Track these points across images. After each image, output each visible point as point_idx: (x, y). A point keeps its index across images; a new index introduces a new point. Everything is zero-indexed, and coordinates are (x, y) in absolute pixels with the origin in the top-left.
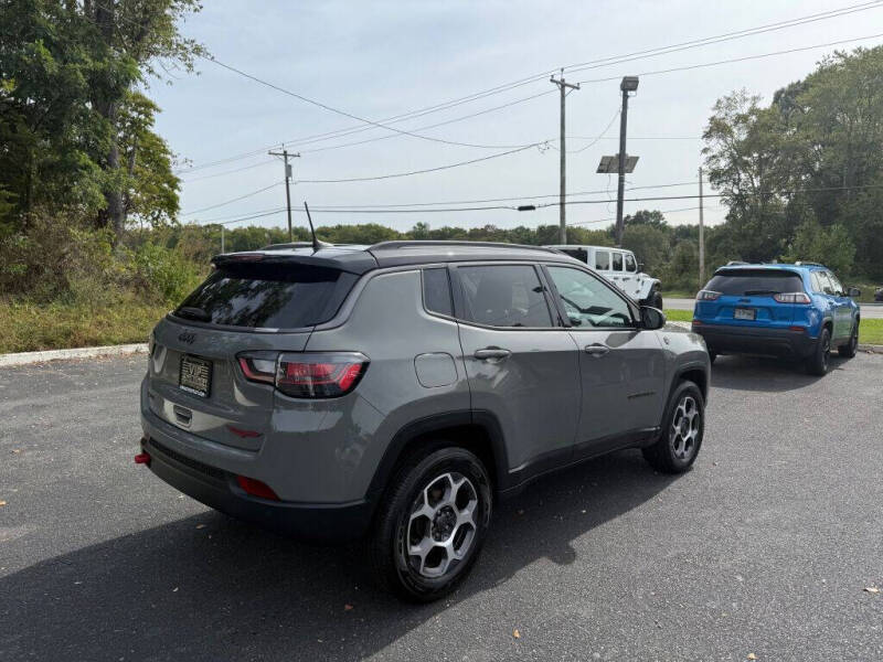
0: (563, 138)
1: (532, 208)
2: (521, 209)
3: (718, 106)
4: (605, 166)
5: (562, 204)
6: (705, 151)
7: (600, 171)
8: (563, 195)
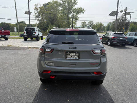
0: (16, 6)
1: (11, 19)
2: (8, 19)
3: (35, 5)
4: (26, 13)
5: (17, 19)
6: (34, 12)
7: (25, 14)
8: (17, 17)
